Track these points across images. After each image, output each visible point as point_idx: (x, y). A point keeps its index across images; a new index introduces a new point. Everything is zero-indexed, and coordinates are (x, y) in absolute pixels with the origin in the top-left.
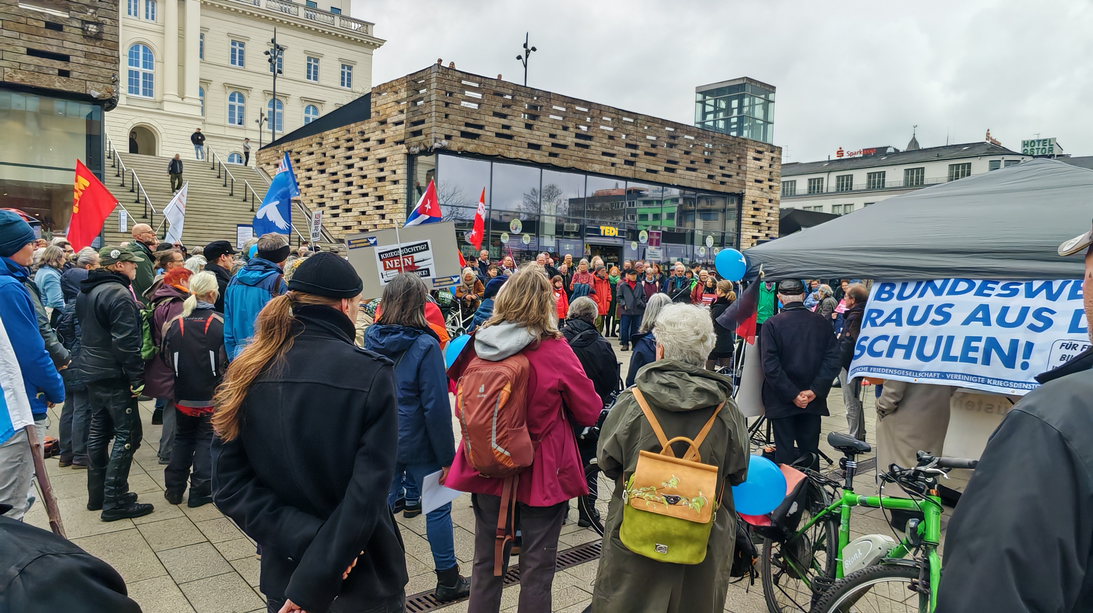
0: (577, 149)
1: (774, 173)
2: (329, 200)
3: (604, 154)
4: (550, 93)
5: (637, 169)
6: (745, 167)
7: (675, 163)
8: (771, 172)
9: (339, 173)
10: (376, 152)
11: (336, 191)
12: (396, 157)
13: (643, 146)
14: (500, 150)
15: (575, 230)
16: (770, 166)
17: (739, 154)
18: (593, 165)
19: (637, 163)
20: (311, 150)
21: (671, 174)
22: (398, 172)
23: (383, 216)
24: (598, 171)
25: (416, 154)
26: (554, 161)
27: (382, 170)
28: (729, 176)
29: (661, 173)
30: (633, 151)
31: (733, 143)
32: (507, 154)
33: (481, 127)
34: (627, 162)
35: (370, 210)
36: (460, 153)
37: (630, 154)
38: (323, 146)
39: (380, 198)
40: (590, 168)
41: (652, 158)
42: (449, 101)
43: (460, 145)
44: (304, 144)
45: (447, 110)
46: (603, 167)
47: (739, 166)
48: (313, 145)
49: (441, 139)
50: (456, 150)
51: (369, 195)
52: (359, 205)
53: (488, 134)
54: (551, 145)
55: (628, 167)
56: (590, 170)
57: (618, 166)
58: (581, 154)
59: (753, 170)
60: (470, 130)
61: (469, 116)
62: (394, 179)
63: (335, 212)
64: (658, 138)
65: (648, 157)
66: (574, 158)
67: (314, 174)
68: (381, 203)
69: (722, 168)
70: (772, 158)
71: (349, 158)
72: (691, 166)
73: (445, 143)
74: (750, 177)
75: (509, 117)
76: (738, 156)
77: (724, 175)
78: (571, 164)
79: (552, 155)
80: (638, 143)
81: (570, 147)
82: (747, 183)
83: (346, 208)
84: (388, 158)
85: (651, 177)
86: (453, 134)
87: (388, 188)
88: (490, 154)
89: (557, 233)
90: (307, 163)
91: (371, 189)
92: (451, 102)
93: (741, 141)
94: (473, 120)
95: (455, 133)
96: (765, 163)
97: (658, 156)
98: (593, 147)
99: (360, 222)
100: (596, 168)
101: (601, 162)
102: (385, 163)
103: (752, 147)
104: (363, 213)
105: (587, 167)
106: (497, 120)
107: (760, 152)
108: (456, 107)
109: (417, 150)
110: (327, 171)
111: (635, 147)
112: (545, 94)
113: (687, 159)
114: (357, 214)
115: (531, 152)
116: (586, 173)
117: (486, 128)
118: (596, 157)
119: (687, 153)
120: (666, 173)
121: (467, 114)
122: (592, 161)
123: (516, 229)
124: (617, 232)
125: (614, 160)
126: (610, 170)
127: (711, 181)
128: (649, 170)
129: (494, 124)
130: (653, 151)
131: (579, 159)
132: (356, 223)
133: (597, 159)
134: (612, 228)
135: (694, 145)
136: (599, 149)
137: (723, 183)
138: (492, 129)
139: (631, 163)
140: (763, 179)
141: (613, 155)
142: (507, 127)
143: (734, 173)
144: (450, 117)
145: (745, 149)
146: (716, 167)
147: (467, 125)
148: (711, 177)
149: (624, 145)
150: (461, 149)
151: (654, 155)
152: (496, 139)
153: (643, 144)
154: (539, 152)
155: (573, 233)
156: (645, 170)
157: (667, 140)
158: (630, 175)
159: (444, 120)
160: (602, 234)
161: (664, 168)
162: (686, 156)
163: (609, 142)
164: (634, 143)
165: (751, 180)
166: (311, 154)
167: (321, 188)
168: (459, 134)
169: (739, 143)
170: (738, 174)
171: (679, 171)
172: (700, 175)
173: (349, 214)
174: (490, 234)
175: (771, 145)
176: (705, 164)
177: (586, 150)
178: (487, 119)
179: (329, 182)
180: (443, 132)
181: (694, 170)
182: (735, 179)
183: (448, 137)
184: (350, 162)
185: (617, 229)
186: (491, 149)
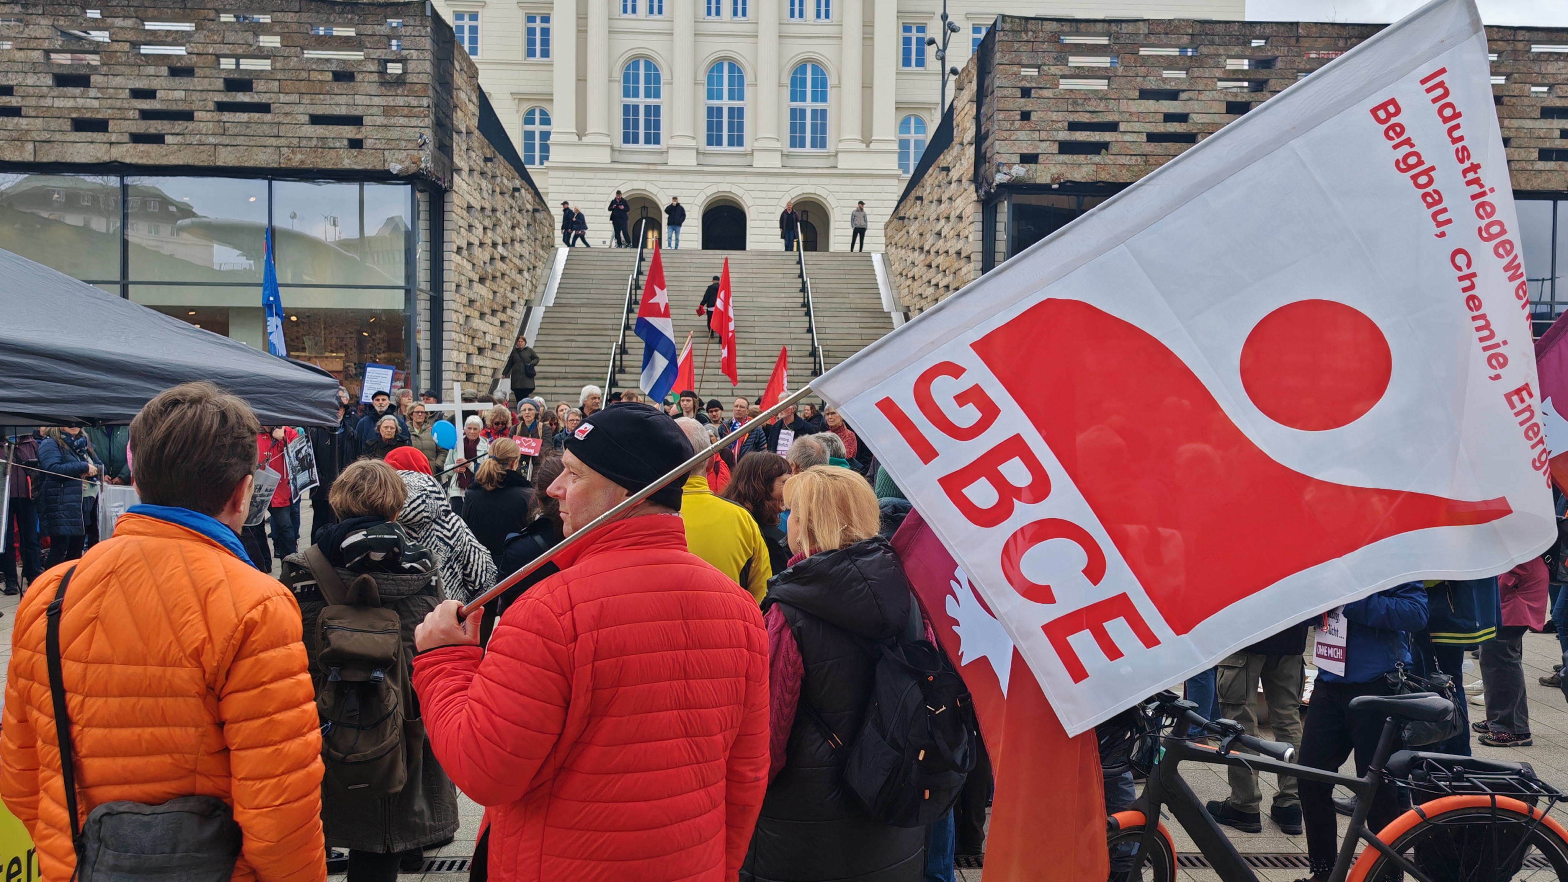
4: (1297, 23)
9: (931, 251)
10: (956, 203)
27: (959, 237)
33: (1113, 127)
36: (1055, 186)
42: (1028, 85)
43: (1055, 170)
45: (1026, 104)
49: (1010, 165)
50: (1048, 181)
53: (1128, 138)
60: (1081, 136)
61: (1078, 109)
67: (917, 256)
71: (938, 219)
73: (1019, 171)
75: (1183, 96)
84: (963, 214)
86: (1039, 151)
90: (913, 236)
92: (1034, 85)
94: (1088, 115)
95: (1043, 147)
102: (961, 223)
106: (1151, 105)
108: (1046, 93)
109: (982, 192)
112: (1282, 29)
117: (1122, 127)
121: (1075, 103)
129: (1140, 116)
138: (1137, 127)
142: (1183, 118)
144: (1034, 117)
147: (1073, 126)
150: (1058, 178)
152: (1150, 148)
159: (1017, 124)
166: (916, 218)
168: (1055, 148)
178: (1123, 108)
179: (926, 269)
180: (1015, 149)
183: (1028, 159)
184: (939, 226)
186: (1136, 169)
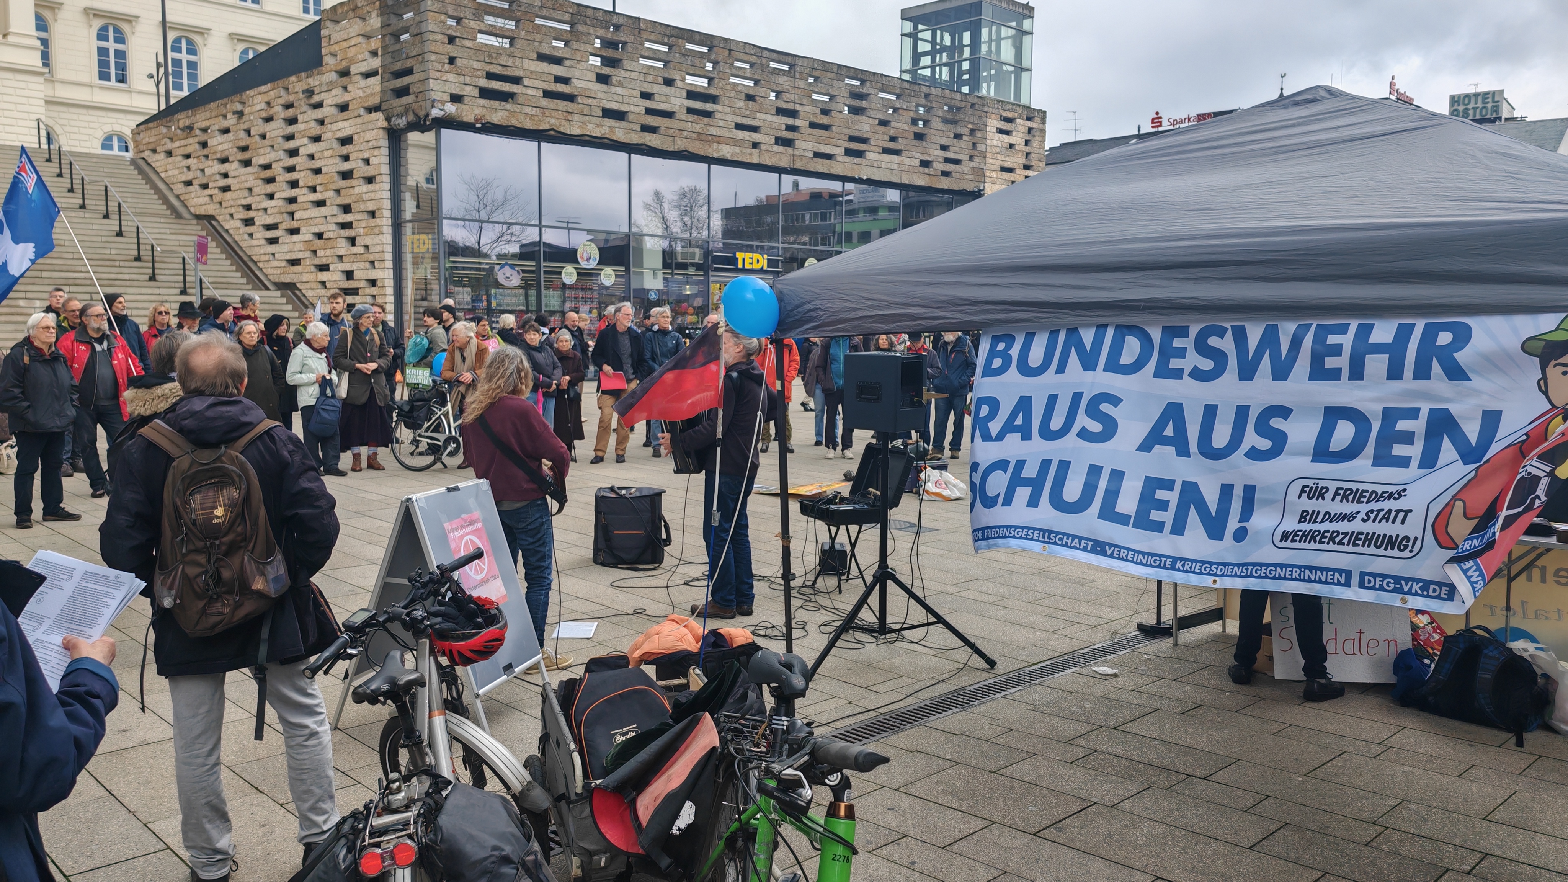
0: (690, 118)
1: (1033, 155)
2: (261, 213)
3: (739, 126)
4: (639, 18)
5: (796, 153)
6: (984, 146)
7: (864, 141)
8: (1028, 154)
9: (273, 166)
10: (334, 127)
11: (271, 197)
12: (369, 135)
13: (809, 113)
14: (553, 121)
15: (697, 261)
16: (1027, 143)
17: (972, 123)
18: (721, 146)
19: (797, 142)
20: (225, 124)
21: (857, 160)
22: (373, 161)
23: (352, 241)
24: (729, 156)
25: (401, 130)
26: (651, 140)
27: (346, 158)
28: (957, 162)
29: (839, 159)
30: (790, 121)
31: (962, 105)
32: (567, 129)
33: (517, 80)
34: (780, 141)
35: (331, 230)
36: (479, 125)
37: (784, 127)
38: (245, 118)
39: (347, 209)
40: (714, 151)
41: (823, 133)
42: (454, 34)
43: (478, 112)
44: (213, 114)
45: (452, 50)
46: (737, 149)
47: (974, 144)
48: (229, 116)
49: (443, 102)
50: (473, 120)
51: (328, 203)
52: (311, 222)
53: (530, 92)
54: (643, 112)
55: (781, 149)
56: (715, 155)
57: (763, 147)
58: (698, 128)
59: (998, 150)
60: (496, 85)
61: (493, 61)
62: (367, 174)
63: (271, 234)
64: (832, 97)
65: (816, 131)
66: (685, 133)
67: (233, 168)
68: (348, 218)
69: (944, 148)
70: (1030, 130)
71: (290, 138)
72: (891, 145)
73: (451, 108)
74: (992, 163)
75: (567, 63)
76: (970, 126)
77: (947, 160)
78: (680, 145)
79: (646, 129)
80: (798, 107)
81: (678, 116)
82: (988, 173)
83: (289, 227)
84: (355, 138)
85: (821, 166)
86: (465, 93)
87: (357, 190)
88: (535, 127)
89: (666, 265)
90: (220, 148)
91: (331, 194)
92: (458, 34)
93: (975, 101)
94: (500, 68)
95: (468, 91)
96: (1017, 139)
97: (834, 128)
98: (718, 115)
99: (315, 252)
100: (726, 151)
101: (735, 142)
102: (351, 146)
103: (994, 111)
104: (320, 236)
105: (710, 150)
106: (544, 67)
107: (1010, 120)
108: (468, 43)
109: (402, 122)
110: (254, 161)
111: (793, 114)
112: (630, 21)
113: (883, 134)
114: (309, 237)
115: (608, 124)
116: (710, 161)
117: (526, 82)
118: (725, 133)
119: (883, 123)
120: (847, 159)
121: (490, 56)
122: (719, 139)
123: (588, 259)
124: (766, 261)
125: (756, 137)
126: (751, 154)
127: (926, 170)
128: (818, 155)
129: (539, 75)
130: (825, 120)
131: (694, 135)
132: (308, 254)
133: (727, 135)
134: (757, 256)
135: (895, 110)
136: (729, 118)
137: (945, 174)
138: (537, 84)
139: (788, 143)
140: (1015, 166)
141: (754, 129)
142: (565, 81)
143: (964, 157)
144: (459, 62)
145: (983, 114)
146: (934, 146)
147: (490, 76)
148: (925, 164)
149: (774, 111)
150: (481, 119)
151: (826, 127)
152: (545, 102)
153: (807, 109)
154: (623, 124)
155: (693, 265)
156: (811, 155)
157: (849, 101)
158: (784, 163)
159: (447, 67)
160: (740, 266)
161: (843, 150)
162: (882, 129)
163: (747, 106)
164: (790, 106)
165: (993, 168)
166: (226, 131)
167: (246, 193)
168: (476, 93)
169: (973, 105)
170: (971, 158)
171: (870, 155)
172: (907, 161)
173: (295, 238)
174: (543, 269)
175: (1028, 108)
176: (915, 142)
177: (706, 120)
178: (526, 66)
179: (260, 182)
180: (446, 89)
181: (897, 152)
182: (966, 167)
183: (456, 99)
184: (292, 145)
185: (766, 256)
186: (536, 119)
